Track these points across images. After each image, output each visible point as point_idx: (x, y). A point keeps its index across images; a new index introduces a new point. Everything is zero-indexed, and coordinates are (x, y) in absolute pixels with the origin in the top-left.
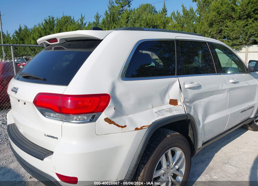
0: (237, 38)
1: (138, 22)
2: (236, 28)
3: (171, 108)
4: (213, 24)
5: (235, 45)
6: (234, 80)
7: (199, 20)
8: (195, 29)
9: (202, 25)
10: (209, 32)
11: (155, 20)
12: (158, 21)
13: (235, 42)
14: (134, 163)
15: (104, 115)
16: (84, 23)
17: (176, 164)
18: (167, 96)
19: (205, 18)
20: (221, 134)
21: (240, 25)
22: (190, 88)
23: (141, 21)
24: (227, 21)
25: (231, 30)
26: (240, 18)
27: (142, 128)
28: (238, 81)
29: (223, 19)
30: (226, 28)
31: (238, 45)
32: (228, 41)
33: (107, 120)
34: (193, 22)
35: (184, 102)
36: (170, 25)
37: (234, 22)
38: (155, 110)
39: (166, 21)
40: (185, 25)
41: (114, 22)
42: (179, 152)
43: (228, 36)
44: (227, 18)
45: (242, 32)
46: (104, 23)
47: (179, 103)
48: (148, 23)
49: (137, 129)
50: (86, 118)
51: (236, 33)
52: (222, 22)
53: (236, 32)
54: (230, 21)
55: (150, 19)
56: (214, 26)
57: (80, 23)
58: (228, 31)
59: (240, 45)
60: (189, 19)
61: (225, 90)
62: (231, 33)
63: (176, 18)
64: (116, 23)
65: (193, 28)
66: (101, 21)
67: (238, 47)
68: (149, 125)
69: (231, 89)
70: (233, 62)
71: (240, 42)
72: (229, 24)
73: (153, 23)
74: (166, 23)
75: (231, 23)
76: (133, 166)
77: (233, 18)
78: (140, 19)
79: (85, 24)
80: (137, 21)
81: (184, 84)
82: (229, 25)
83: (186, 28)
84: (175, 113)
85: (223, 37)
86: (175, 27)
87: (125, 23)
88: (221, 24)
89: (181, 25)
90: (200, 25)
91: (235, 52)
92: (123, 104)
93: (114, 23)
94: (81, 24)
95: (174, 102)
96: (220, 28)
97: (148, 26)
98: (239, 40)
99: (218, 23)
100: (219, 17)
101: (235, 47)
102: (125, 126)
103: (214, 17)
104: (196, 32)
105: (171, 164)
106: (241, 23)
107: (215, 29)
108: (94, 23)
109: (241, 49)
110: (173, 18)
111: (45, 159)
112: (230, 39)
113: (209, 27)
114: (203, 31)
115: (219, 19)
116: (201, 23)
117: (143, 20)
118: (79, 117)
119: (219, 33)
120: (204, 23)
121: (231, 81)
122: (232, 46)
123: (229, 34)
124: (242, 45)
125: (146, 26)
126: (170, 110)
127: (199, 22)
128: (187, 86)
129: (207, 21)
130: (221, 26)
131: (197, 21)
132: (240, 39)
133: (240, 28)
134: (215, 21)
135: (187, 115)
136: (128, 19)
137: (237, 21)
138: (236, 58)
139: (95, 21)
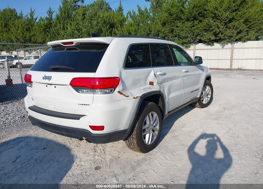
0: (186, 37)
1: (95, 20)
2: (185, 28)
3: (150, 87)
4: (166, 24)
5: (185, 43)
6: (186, 70)
7: (153, 20)
8: (150, 28)
9: (156, 25)
10: (163, 31)
11: (111, 18)
12: (114, 19)
13: (184, 41)
14: (133, 118)
15: (117, 89)
16: (34, 17)
17: (154, 123)
18: (148, 80)
19: (159, 18)
20: (178, 107)
21: (188, 25)
22: (160, 75)
23: (98, 18)
24: (177, 22)
25: (181, 30)
26: (188, 20)
27: (137, 98)
28: (188, 70)
29: (174, 20)
30: (177, 28)
31: (188, 43)
32: (179, 40)
33: (119, 92)
34: (148, 21)
35: (157, 84)
36: (126, 23)
37: (183, 23)
38: (142, 88)
39: (123, 19)
40: (141, 24)
41: (69, 18)
42: (155, 115)
43: (179, 35)
44: (177, 20)
45: (190, 32)
46: (58, 19)
47: (155, 84)
48: (106, 21)
49: (134, 98)
50: (108, 91)
51: (185, 33)
52: (173, 22)
53: (185, 31)
54: (180, 22)
55: (107, 17)
56: (166, 25)
57: (30, 18)
58: (179, 31)
59: (189, 43)
60: (144, 19)
61: (181, 76)
62: (181, 33)
63: (132, 17)
64: (71, 20)
65: (148, 27)
66: (54, 16)
67: (187, 45)
68: (140, 96)
69: (184, 76)
70: (184, 57)
71: (188, 41)
72: (179, 24)
73: (110, 21)
74: (123, 22)
75: (181, 23)
76: (133, 120)
77: (182, 19)
78: (97, 16)
79: (36, 19)
80: (93, 18)
81: (157, 72)
82: (180, 26)
83: (142, 27)
84: (153, 90)
85: (175, 36)
86: (131, 25)
87: (81, 19)
88: (172, 24)
89: (137, 24)
90: (154, 25)
91: (184, 49)
92: (126, 84)
93: (69, 20)
94: (32, 19)
95: (151, 83)
96: (172, 28)
97: (105, 24)
98: (187, 39)
99: (170, 23)
100: (171, 18)
101: (185, 45)
102: (128, 96)
103: (166, 17)
104: (151, 31)
105: (151, 122)
106: (189, 24)
107: (168, 29)
108: (47, 18)
109: (190, 47)
110: (129, 17)
111: (81, 119)
112: (181, 38)
113: (162, 27)
114: (157, 31)
115: (170, 20)
116: (155, 23)
117: (100, 18)
118: (103, 90)
119: (171, 32)
120: (158, 23)
121: (184, 71)
122: (183, 44)
123: (180, 34)
124: (190, 43)
125: (104, 24)
126: (150, 88)
127: (154, 22)
128: (158, 73)
129: (161, 21)
130: (173, 26)
131: (151, 20)
132: (189, 38)
133: (188, 28)
134: (167, 21)
135: (159, 91)
136: (84, 16)
137: (185, 22)
138: (186, 55)
139: (48, 17)
